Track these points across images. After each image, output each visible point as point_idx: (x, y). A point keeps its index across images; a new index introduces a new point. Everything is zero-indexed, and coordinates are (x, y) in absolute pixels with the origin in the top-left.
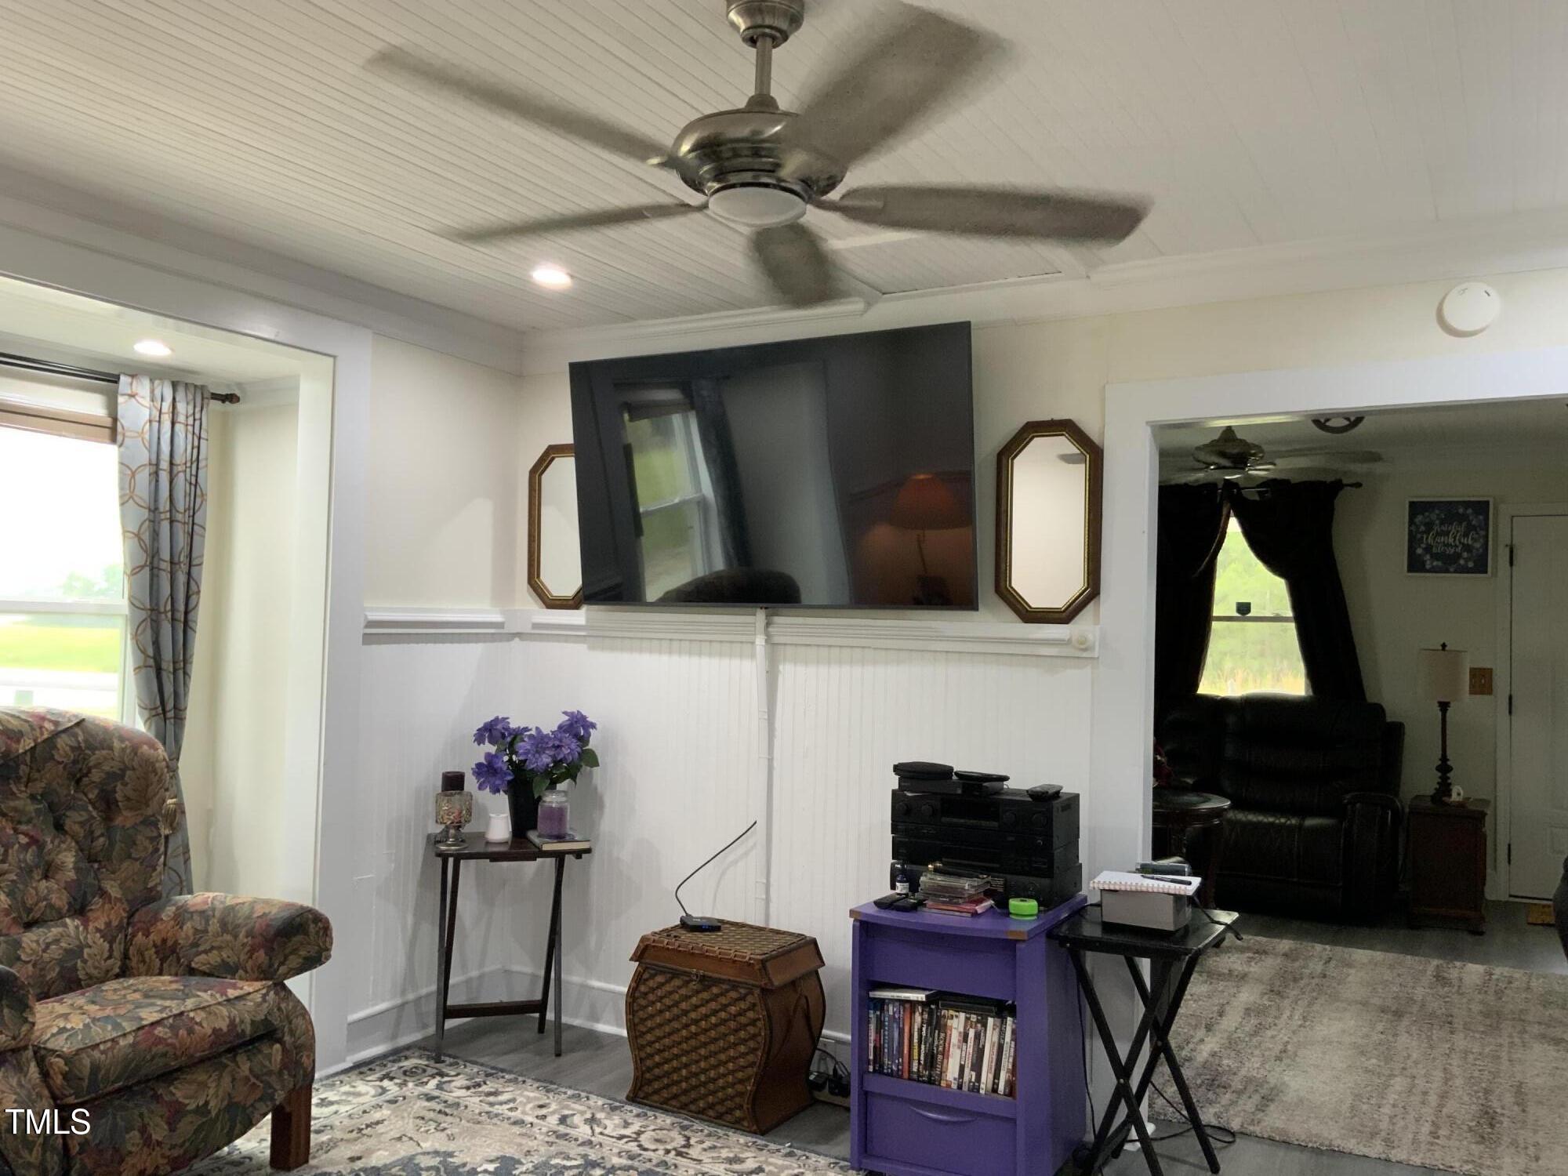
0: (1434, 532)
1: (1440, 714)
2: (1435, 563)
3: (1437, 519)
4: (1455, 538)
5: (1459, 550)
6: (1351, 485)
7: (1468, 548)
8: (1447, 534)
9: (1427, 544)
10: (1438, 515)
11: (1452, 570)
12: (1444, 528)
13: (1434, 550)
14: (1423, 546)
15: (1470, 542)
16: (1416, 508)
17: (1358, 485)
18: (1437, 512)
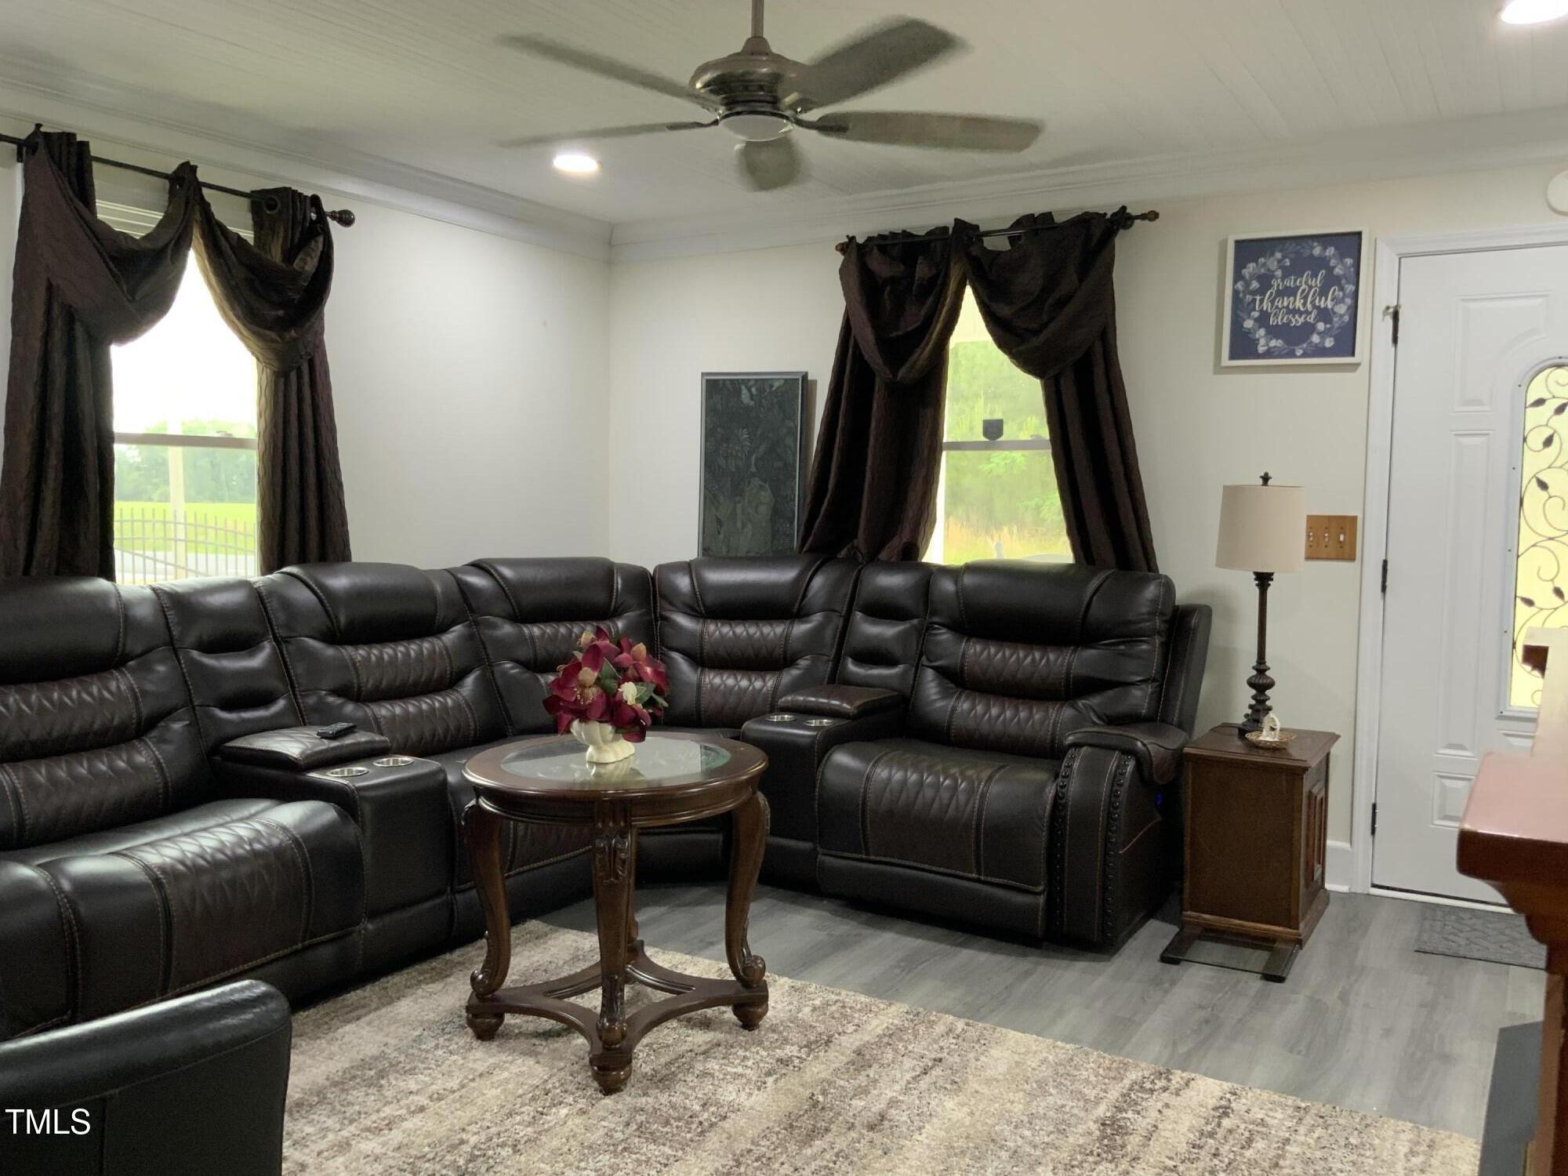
0: (1273, 290)
1: (1257, 590)
2: (1273, 343)
3: (1280, 268)
4: (1305, 298)
5: (1311, 319)
6: (1143, 217)
7: (1325, 315)
8: (1291, 292)
9: (1261, 311)
10: (1279, 261)
11: (1299, 352)
12: (1290, 283)
13: (1272, 321)
14: (1256, 314)
15: (1330, 305)
16: (1248, 250)
17: (1152, 216)
18: (1278, 255)
